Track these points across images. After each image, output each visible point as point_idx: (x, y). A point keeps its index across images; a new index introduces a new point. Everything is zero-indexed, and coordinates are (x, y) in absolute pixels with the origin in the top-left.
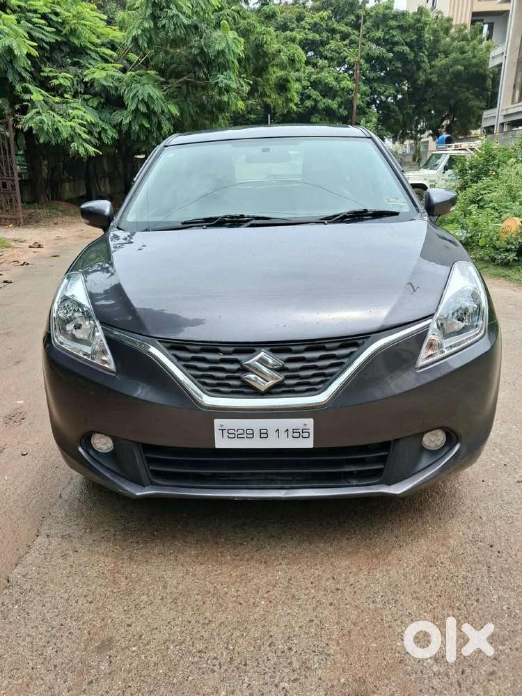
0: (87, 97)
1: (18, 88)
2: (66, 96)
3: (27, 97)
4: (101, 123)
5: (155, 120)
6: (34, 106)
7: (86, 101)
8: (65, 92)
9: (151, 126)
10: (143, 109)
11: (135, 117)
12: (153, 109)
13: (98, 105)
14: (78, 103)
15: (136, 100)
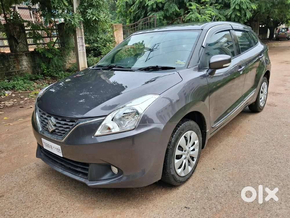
0: (216, 5)
1: (188, 4)
2: (206, 5)
3: (190, 8)
4: (219, 15)
5: (243, 12)
6: (192, 11)
7: (216, 6)
8: (207, 4)
9: (241, 14)
10: (237, 8)
11: (234, 11)
12: (242, 7)
13: (220, 8)
14: (211, 8)
15: (235, 4)
